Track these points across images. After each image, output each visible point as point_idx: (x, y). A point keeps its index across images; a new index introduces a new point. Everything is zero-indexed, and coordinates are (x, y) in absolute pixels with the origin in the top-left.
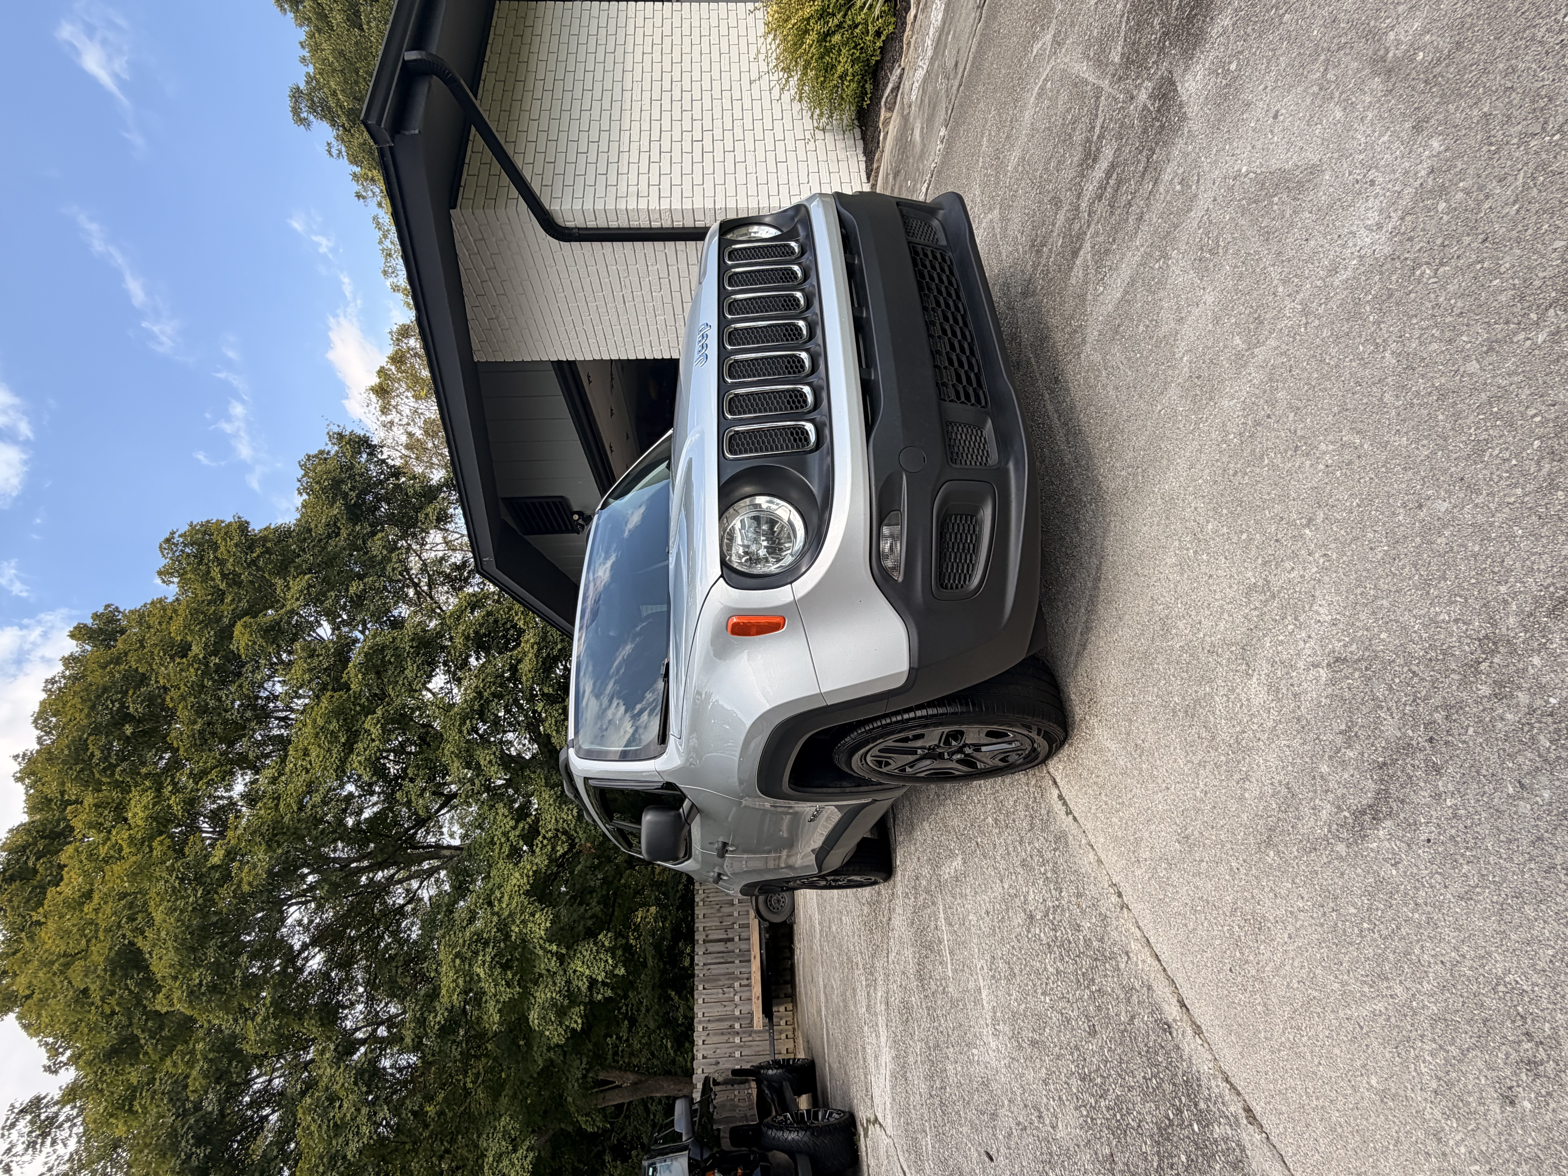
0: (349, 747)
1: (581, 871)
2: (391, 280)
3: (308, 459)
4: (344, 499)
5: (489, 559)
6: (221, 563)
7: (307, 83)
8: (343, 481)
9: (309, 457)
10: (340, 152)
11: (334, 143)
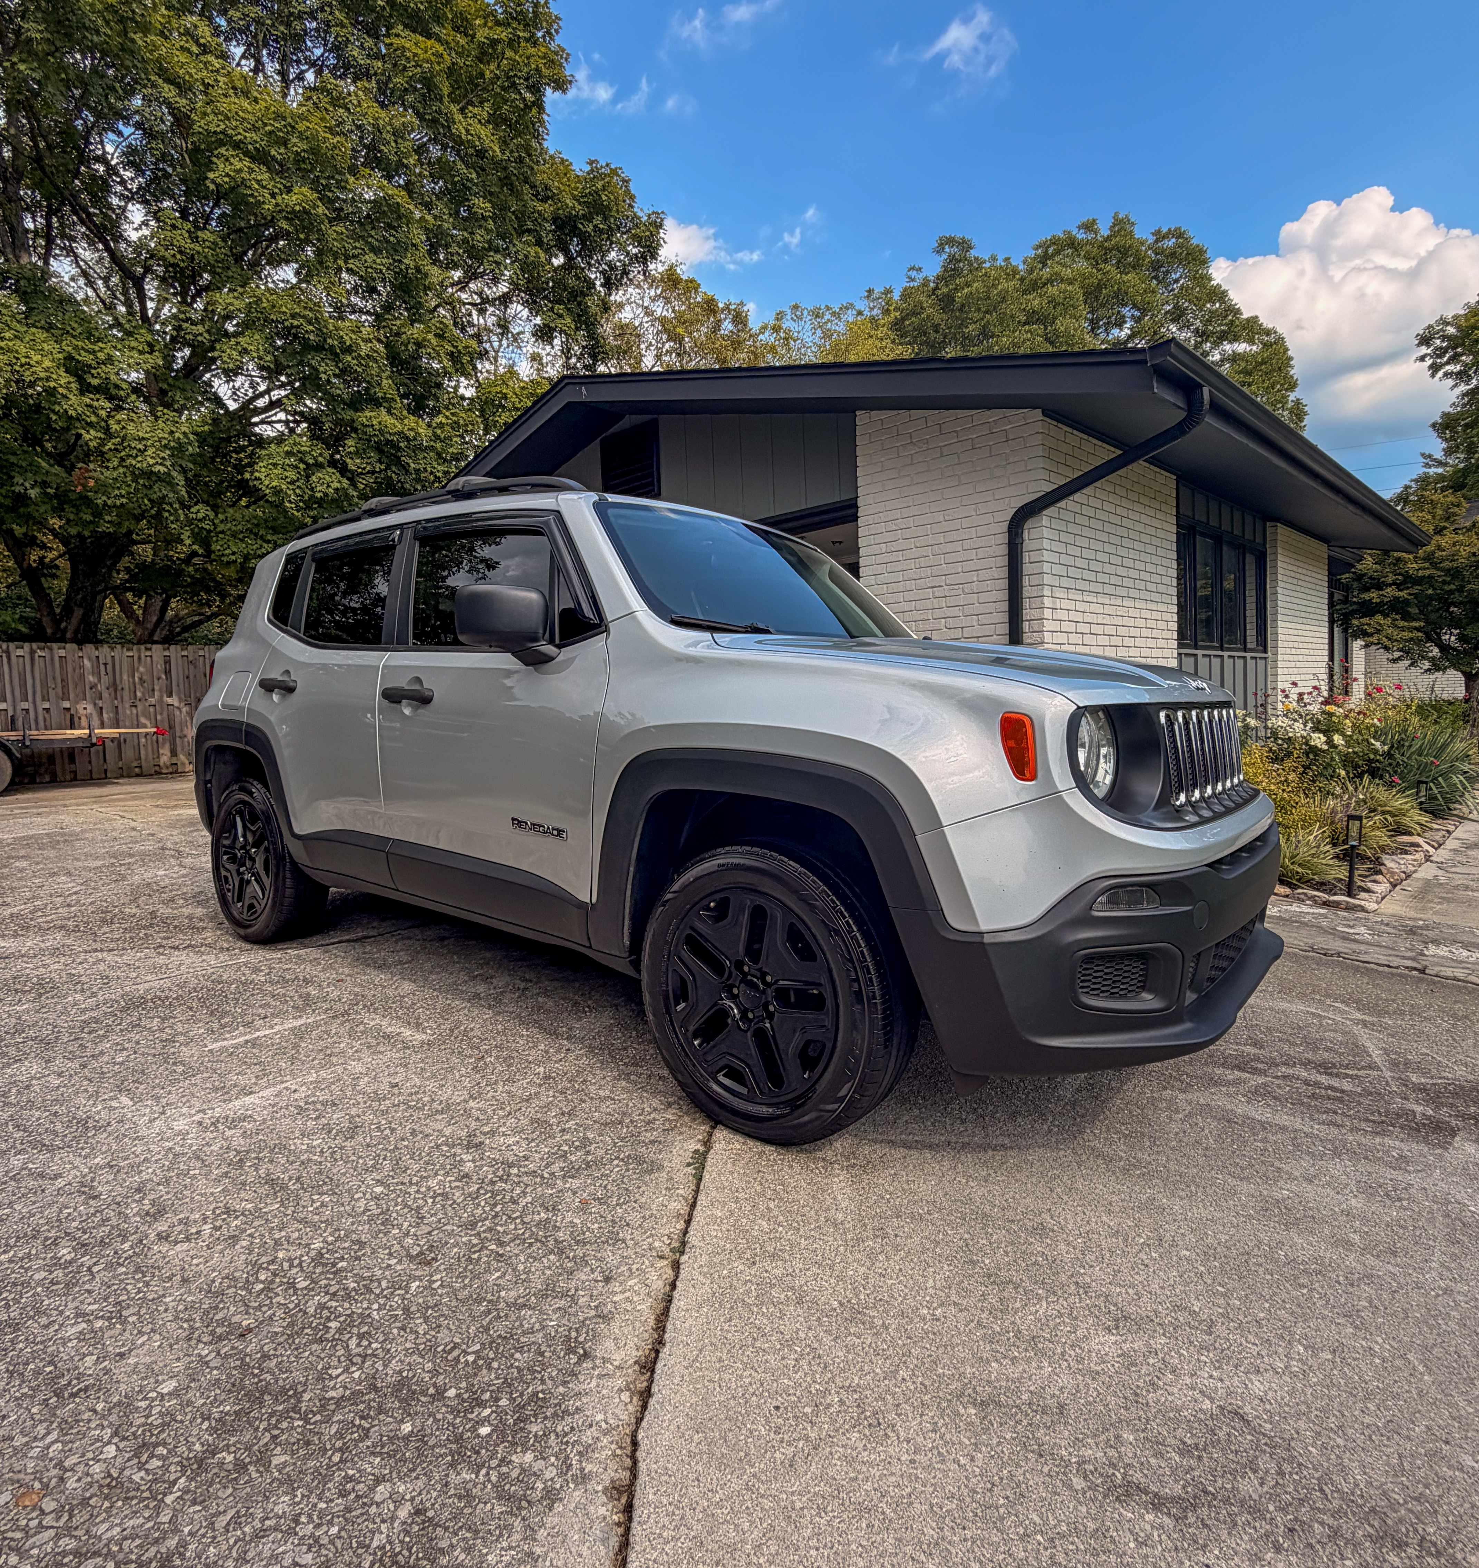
0: (260, 157)
1: (39, 467)
2: (789, 312)
3: (624, 181)
4: (584, 216)
5: (584, 394)
6: (513, 43)
7: (976, 259)
8: (605, 219)
9: (626, 181)
10: (913, 280)
11: (922, 276)
